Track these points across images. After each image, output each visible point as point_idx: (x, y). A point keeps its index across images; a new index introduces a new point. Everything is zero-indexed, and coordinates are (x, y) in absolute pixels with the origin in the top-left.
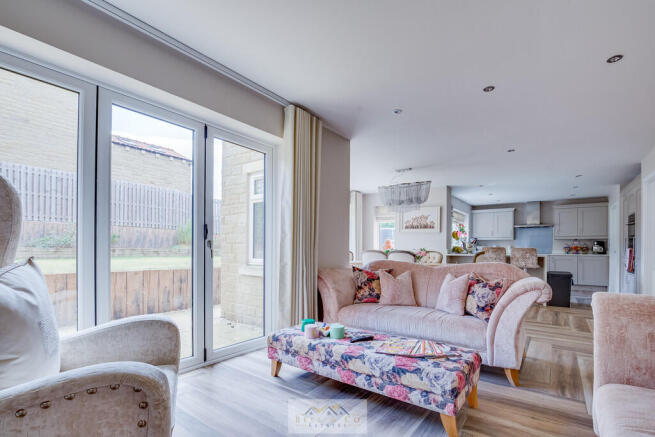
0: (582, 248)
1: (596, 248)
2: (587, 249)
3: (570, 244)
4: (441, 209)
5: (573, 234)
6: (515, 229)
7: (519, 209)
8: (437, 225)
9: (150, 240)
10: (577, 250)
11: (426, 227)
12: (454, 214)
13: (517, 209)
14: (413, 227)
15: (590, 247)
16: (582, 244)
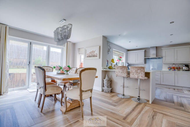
0: (177, 68)
1: (184, 68)
2: (180, 68)
3: (171, 66)
4: (100, 47)
5: (173, 61)
6: (145, 59)
7: (147, 50)
8: (98, 55)
9: (25, 64)
10: (174, 69)
11: (94, 56)
12: (114, 51)
13: (146, 50)
14: (90, 57)
15: (181, 67)
16: (177, 66)
